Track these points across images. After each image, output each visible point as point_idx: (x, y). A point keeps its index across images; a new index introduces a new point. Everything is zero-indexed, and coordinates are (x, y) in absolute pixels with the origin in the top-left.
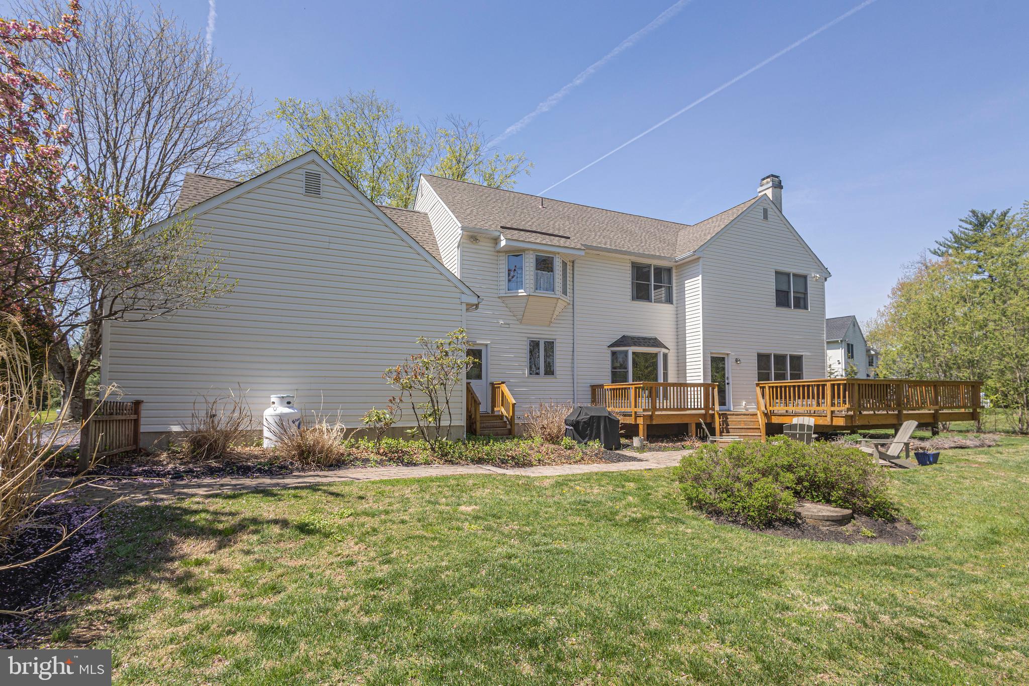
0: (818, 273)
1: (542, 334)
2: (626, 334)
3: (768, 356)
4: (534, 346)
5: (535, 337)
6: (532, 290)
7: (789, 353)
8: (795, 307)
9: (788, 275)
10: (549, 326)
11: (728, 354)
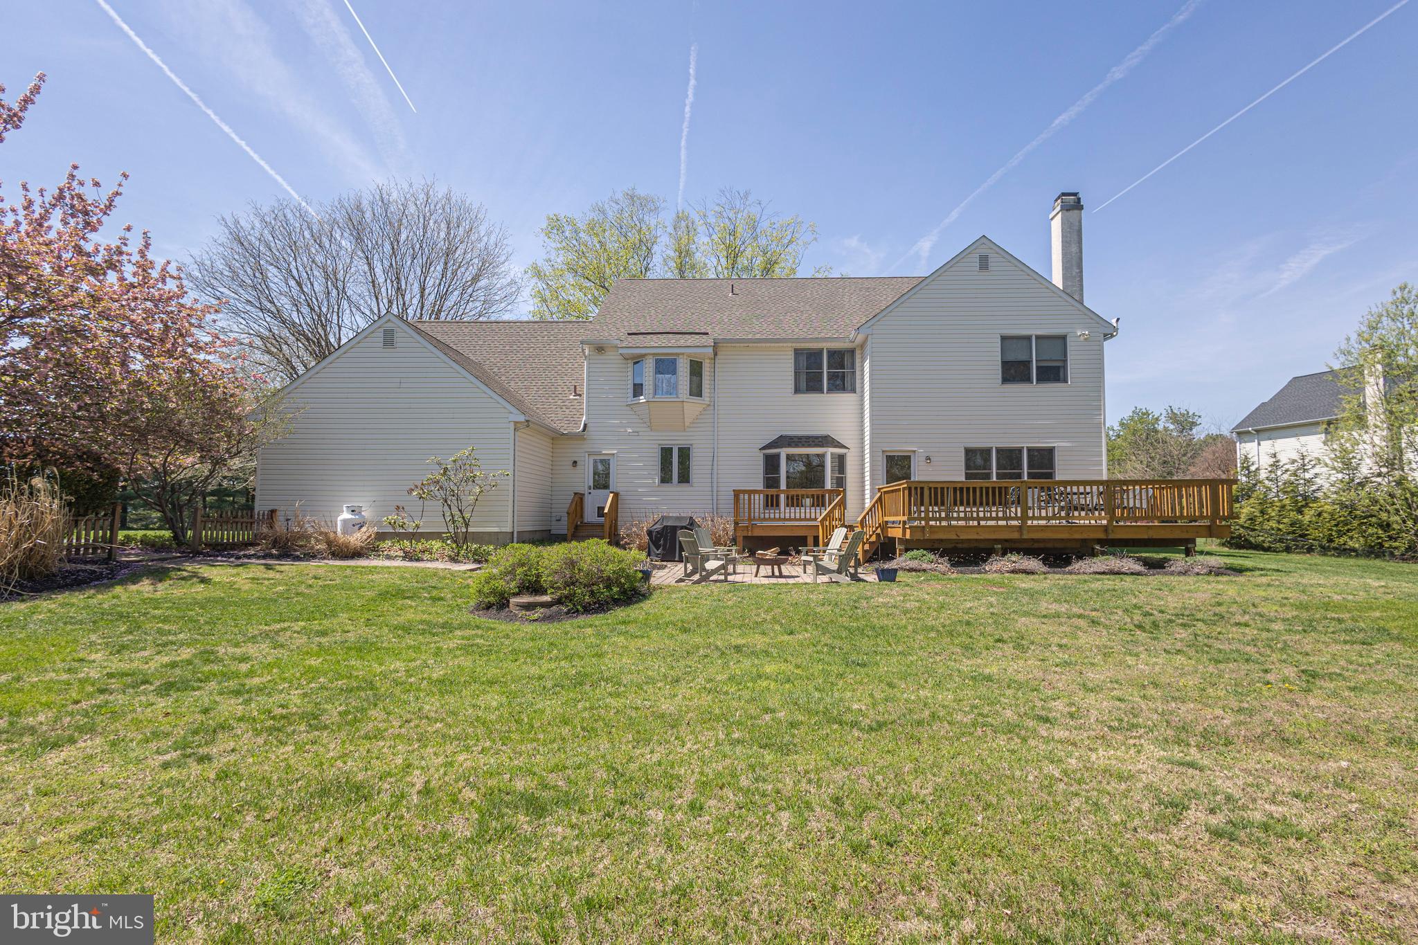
0: (1085, 328)
1: (676, 440)
2: (784, 433)
3: (986, 452)
4: (666, 453)
5: (667, 443)
6: (651, 396)
7: (1025, 445)
8: (1039, 380)
9: (1029, 338)
10: (684, 430)
11: (914, 451)
